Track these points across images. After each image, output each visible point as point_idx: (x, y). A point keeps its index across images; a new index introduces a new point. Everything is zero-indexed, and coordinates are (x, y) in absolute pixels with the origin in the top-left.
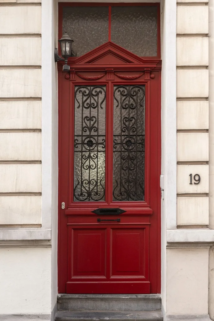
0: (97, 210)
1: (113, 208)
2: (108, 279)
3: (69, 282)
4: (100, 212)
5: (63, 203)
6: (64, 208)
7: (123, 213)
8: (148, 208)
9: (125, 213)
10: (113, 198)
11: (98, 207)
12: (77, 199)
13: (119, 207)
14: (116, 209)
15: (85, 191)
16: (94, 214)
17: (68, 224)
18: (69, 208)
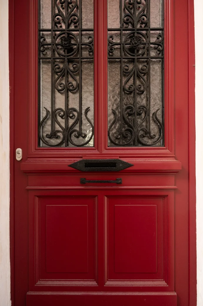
0: (80, 162)
1: (108, 158)
2: (101, 287)
3: (30, 293)
4: (85, 167)
5: (19, 150)
6: (21, 158)
7: (128, 169)
8: (171, 158)
9: (131, 168)
10: (109, 141)
11: (82, 157)
12: (46, 143)
13: (120, 157)
14: (115, 160)
15: (60, 129)
16: (74, 169)
17: (28, 187)
18: (28, 159)
